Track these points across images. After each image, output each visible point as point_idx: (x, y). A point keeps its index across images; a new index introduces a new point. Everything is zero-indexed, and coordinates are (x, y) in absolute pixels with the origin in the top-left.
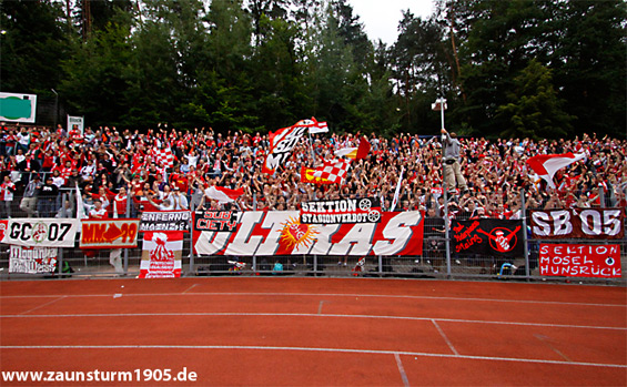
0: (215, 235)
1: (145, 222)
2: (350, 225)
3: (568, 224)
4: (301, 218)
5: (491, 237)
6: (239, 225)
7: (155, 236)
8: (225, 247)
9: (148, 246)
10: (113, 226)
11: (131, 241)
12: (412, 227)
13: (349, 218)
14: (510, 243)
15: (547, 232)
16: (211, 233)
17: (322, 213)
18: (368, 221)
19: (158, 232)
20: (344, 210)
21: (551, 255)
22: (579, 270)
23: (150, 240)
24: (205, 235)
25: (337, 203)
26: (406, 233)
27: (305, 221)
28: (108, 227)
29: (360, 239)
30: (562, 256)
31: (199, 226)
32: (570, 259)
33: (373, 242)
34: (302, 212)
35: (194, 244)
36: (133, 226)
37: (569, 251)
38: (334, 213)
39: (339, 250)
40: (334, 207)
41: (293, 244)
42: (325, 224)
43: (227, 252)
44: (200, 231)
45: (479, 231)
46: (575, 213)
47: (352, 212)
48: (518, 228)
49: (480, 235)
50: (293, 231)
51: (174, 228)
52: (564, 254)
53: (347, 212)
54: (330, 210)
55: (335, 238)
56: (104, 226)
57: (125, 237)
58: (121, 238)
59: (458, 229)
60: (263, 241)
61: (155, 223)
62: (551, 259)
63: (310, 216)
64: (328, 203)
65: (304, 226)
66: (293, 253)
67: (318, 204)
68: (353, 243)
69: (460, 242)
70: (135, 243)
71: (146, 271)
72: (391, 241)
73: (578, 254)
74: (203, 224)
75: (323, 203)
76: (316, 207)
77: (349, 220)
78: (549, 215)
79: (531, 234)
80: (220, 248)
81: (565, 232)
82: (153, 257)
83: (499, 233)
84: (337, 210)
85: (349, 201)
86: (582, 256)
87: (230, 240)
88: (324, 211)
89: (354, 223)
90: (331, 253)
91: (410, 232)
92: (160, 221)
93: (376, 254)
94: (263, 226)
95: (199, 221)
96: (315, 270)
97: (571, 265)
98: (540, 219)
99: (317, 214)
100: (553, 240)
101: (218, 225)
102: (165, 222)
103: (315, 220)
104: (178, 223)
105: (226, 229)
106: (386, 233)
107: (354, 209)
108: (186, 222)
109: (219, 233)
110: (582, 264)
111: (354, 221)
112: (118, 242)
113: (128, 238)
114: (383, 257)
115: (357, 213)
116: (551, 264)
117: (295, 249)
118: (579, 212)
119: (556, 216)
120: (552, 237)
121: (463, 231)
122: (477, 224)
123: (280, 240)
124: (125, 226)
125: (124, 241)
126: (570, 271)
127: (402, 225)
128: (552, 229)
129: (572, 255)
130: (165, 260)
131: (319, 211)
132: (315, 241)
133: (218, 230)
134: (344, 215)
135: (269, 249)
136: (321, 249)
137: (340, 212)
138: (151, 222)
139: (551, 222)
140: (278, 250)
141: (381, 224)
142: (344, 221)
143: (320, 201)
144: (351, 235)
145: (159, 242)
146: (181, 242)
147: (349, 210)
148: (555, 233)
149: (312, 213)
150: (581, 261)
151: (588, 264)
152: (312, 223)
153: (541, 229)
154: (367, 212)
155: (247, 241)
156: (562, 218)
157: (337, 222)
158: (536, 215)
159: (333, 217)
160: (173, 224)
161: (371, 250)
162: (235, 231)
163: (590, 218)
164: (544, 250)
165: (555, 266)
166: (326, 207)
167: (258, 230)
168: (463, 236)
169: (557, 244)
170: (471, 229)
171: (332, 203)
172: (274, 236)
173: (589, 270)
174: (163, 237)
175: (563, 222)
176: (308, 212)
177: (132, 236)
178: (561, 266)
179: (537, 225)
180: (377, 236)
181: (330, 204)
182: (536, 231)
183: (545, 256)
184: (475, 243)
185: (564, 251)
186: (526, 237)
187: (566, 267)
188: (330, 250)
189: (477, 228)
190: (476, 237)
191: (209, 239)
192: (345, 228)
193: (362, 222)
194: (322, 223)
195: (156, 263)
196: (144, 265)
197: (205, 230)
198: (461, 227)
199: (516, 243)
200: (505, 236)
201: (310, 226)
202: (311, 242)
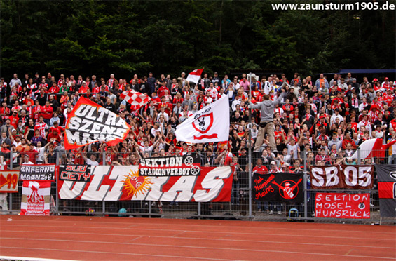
0: (74, 184)
1: (24, 173)
2: (178, 177)
3: (336, 178)
4: (140, 171)
5: (281, 187)
6: (92, 176)
7: (31, 184)
8: (82, 194)
9: (26, 191)
10: (1, 176)
11: (14, 187)
12: (224, 179)
13: (176, 171)
14: (294, 192)
15: (321, 183)
16: (71, 183)
17: (155, 168)
18: (190, 174)
19: (33, 181)
20: (173, 165)
21: (323, 201)
22: (341, 213)
23: (27, 187)
24: (67, 184)
25: (167, 159)
26: (220, 184)
27: (142, 174)
29: (184, 190)
30: (330, 203)
31: (62, 177)
32: (336, 205)
33: (194, 191)
34: (141, 167)
35: (59, 191)
36: (15, 176)
37: (335, 199)
38: (164, 167)
39: (168, 197)
40: (165, 163)
41: (133, 192)
42: (158, 176)
43: (83, 198)
44: (63, 181)
45: (274, 183)
46: (341, 169)
47: (178, 167)
49: (273, 186)
50: (133, 182)
51: (44, 178)
52: (332, 201)
53: (174, 167)
54: (162, 165)
55: (165, 188)
57: (9, 184)
58: (7, 185)
59: (258, 181)
60: (110, 189)
61: (31, 174)
62: (323, 204)
63: (146, 169)
64: (160, 160)
65: (141, 177)
66: (132, 199)
67: (153, 160)
68: (178, 192)
69: (258, 191)
70: (16, 189)
71: (25, 211)
72: (208, 190)
73: (341, 201)
74: (65, 175)
75: (156, 160)
76: (151, 162)
77: (176, 173)
78: (324, 170)
79: (310, 185)
80: (78, 194)
81: (333, 183)
82: (30, 200)
83: (288, 184)
84: (167, 165)
85: (177, 158)
86: (344, 202)
87: (85, 188)
88: (157, 166)
89: (180, 176)
90: (161, 200)
91: (222, 183)
92: (34, 173)
93: (196, 200)
94: (110, 178)
95: (62, 173)
96: (150, 213)
97: (337, 209)
98: (317, 173)
99: (151, 168)
100: (326, 190)
101: (76, 176)
102: (38, 174)
103: (150, 172)
104: (47, 174)
105: (82, 180)
106: (205, 184)
107: (180, 165)
108: (53, 174)
109: (77, 183)
110: (344, 209)
111: (180, 174)
112: (5, 188)
113: (12, 185)
114: (201, 203)
115: (182, 167)
116: (323, 209)
117: (134, 197)
118: (344, 168)
119: (328, 170)
120: (324, 187)
121: (262, 183)
122: (273, 177)
123: (123, 189)
124: (9, 176)
125: (9, 187)
126: (336, 214)
127: (217, 178)
128: (325, 180)
129: (338, 202)
130: (38, 203)
131: (153, 166)
132: (150, 190)
133: (76, 181)
134: (172, 169)
135: (115, 195)
136: (155, 196)
137: (170, 167)
138: (27, 173)
139: (324, 176)
140: (122, 196)
141: (201, 177)
142: (172, 174)
143: (155, 158)
144: (178, 185)
145: (34, 188)
146: (49, 189)
147: (177, 165)
148: (327, 185)
149: (148, 167)
150: (343, 206)
151: (348, 209)
152: (148, 175)
153: (317, 181)
154: (189, 167)
155: (98, 189)
156: (332, 172)
157: (166, 175)
158: (314, 170)
159: (164, 171)
160: (43, 175)
161: (192, 198)
162: (89, 181)
163: (351, 172)
164: (319, 198)
165: (326, 210)
166: (159, 163)
167: (108, 181)
168: (261, 187)
169: (328, 192)
170: (268, 181)
171: (164, 160)
172: (118, 186)
173: (348, 214)
174: (37, 185)
175: (332, 176)
176: (145, 167)
177: (15, 184)
178: (330, 210)
179: (315, 178)
180: (197, 186)
181: (162, 160)
182: (314, 182)
183: (320, 202)
184: (269, 192)
185: (332, 198)
186: (305, 187)
187: (333, 210)
188: (161, 197)
189: (273, 180)
190: (270, 187)
191: (70, 187)
192: (173, 179)
193: (186, 175)
194: (155, 176)
195: (32, 205)
196: (24, 206)
197: (66, 180)
198: (261, 179)
199: (298, 192)
200: (290, 187)
201: (147, 178)
202: (147, 190)
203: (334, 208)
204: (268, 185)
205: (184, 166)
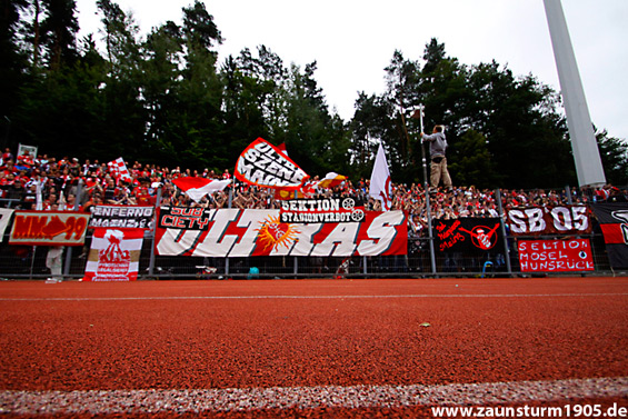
0: (182, 234)
1: (98, 217)
2: (335, 224)
3: (542, 221)
4: (281, 217)
5: (473, 234)
6: (212, 223)
7: (109, 233)
8: (194, 247)
9: (99, 244)
10: (56, 220)
11: (77, 238)
12: (396, 227)
13: (332, 217)
14: (491, 240)
15: (524, 229)
16: (178, 231)
17: (304, 212)
18: (351, 220)
19: (113, 228)
20: (327, 209)
21: (529, 251)
22: (556, 265)
23: (102, 237)
24: (172, 233)
25: (319, 201)
26: (391, 233)
27: (285, 219)
28: (49, 220)
29: (343, 241)
30: (539, 252)
31: (164, 223)
32: (547, 255)
33: (357, 241)
34: (282, 211)
35: (157, 242)
36: (82, 220)
37: (545, 247)
38: (316, 212)
39: (322, 251)
40: (316, 206)
41: (271, 244)
42: (306, 223)
43: (196, 253)
44: (165, 228)
45: (462, 229)
46: (547, 211)
47: (335, 212)
48: (497, 226)
49: (462, 233)
50: (271, 231)
51: (132, 224)
52: (541, 250)
53: (329, 211)
54: (312, 209)
55: (318, 238)
56: (44, 219)
57: (69, 232)
58: (65, 234)
59: (441, 228)
60: (237, 241)
61: (110, 218)
62: (529, 255)
63: (291, 214)
64: (309, 202)
65: (284, 225)
66: (271, 254)
67: (300, 202)
68: (336, 244)
69: (443, 240)
70: (81, 240)
71: (93, 274)
72: (376, 241)
73: (553, 250)
74: (169, 221)
75: (305, 202)
76: (297, 205)
77: (332, 219)
78: (525, 213)
79: (508, 230)
80: (188, 247)
81: (540, 229)
82: (103, 259)
83: (480, 231)
84: (319, 209)
85: (332, 201)
86: (557, 251)
87: (200, 240)
88: (306, 209)
89: (337, 223)
90: (312, 254)
91: (395, 231)
92: (116, 217)
93: (361, 254)
94: (238, 225)
95: (164, 218)
96: (295, 273)
97: (549, 261)
98: (516, 217)
99: (298, 213)
100: (529, 237)
101: (187, 222)
102: (123, 218)
103: (295, 219)
104: (138, 219)
105: (196, 227)
106: (372, 232)
107: (337, 208)
108: (148, 219)
109: (187, 231)
110: (558, 259)
111: (337, 220)
112: (60, 238)
113: (74, 234)
114: (368, 257)
115: (340, 212)
116: (530, 261)
117: (274, 250)
118: (550, 210)
119: (530, 213)
120: (528, 233)
121: (446, 229)
122: (459, 223)
123: (257, 240)
124: (71, 220)
125: (68, 237)
126: (548, 266)
127: (386, 225)
128: (528, 225)
129: (548, 251)
130: (117, 261)
131: (300, 209)
132: (296, 242)
133: (187, 228)
134: (327, 215)
135: (244, 249)
136: (303, 249)
137: (323, 211)
138: (104, 218)
139: (526, 220)
140: (255, 251)
141: (365, 224)
142: (327, 220)
143: (303, 199)
144: (335, 234)
145: (113, 240)
146: (141, 240)
147: (332, 209)
148: (531, 230)
149: (293, 212)
150: (557, 255)
151: (563, 259)
152: (293, 222)
153: (518, 226)
154: (350, 211)
155: (219, 241)
156: (536, 215)
157: (319, 221)
158: (512, 213)
159: (315, 216)
160: (132, 221)
161: (355, 250)
162: (206, 229)
163: (560, 214)
164: (522, 246)
165: (534, 262)
166: (308, 206)
167: (233, 229)
168: (447, 234)
169: (533, 240)
170: (453, 228)
171: (314, 202)
172: (250, 235)
173: (565, 265)
174: (119, 234)
175: (537, 219)
176: (289, 211)
177: (79, 233)
178: (539, 261)
179: (514, 223)
180: (361, 235)
181: (312, 203)
182: (513, 227)
183: (524, 252)
184: (459, 241)
185: (540, 247)
186: (505, 234)
187: (543, 262)
188: (312, 251)
189: (459, 226)
190: (458, 236)
191: (175, 237)
192: (328, 227)
193: (345, 221)
194: (304, 222)
195: (107, 265)
196: (91, 267)
197: (171, 228)
198: (443, 226)
199: (497, 240)
200: (485, 233)
201: (291, 225)
202: (292, 241)
203: (544, 258)
204: (455, 232)
205: (342, 210)
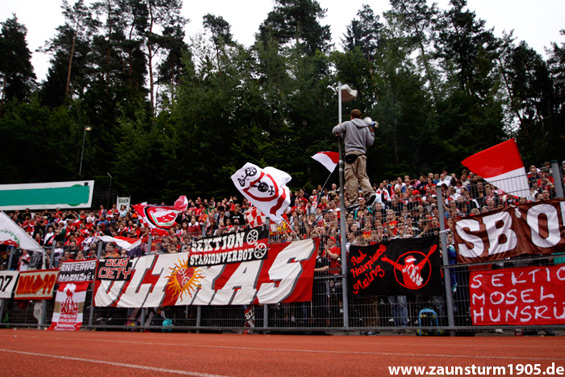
0: (112, 284)
1: (62, 273)
2: (235, 265)
3: (510, 234)
4: (189, 260)
5: (397, 266)
6: (133, 272)
7: (67, 287)
8: (118, 299)
9: (61, 297)
10: (39, 277)
11: (49, 292)
12: (302, 262)
13: (235, 256)
15: (478, 250)
16: (109, 282)
17: (208, 253)
18: (254, 259)
19: (70, 282)
20: (230, 247)
21: (487, 289)
22: (533, 312)
23: (62, 291)
24: (105, 284)
25: (225, 238)
26: (296, 270)
27: (192, 263)
28: (35, 278)
29: (243, 287)
30: (504, 290)
31: (101, 276)
32: (518, 295)
33: (257, 286)
34: (191, 253)
36: (53, 276)
37: (514, 280)
38: (220, 251)
39: (222, 298)
40: (221, 243)
41: (178, 293)
42: (210, 265)
43: (120, 304)
44: (100, 280)
46: (518, 214)
47: (238, 249)
50: (179, 277)
51: (83, 278)
52: (507, 286)
53: (233, 249)
54: (217, 248)
55: (219, 283)
56: (33, 277)
57: (45, 288)
58: (42, 290)
59: (358, 260)
60: (151, 290)
61: (70, 273)
62: (487, 296)
63: (197, 257)
64: (215, 240)
65: (190, 268)
66: (177, 304)
67: (206, 241)
68: (236, 289)
69: (357, 278)
70: (51, 295)
71: (55, 324)
72: (277, 283)
74: (103, 272)
75: (211, 240)
76: (203, 244)
77: (235, 259)
78: (481, 223)
80: (114, 298)
81: (505, 248)
82: (63, 310)
83: (411, 260)
84: (224, 248)
85: (238, 235)
86: (536, 287)
87: (123, 291)
88: (211, 249)
89: (240, 262)
90: (213, 303)
91: (299, 269)
92: (74, 272)
93: (261, 301)
94: (153, 273)
95: (101, 270)
96: (198, 326)
97: (520, 304)
98: (467, 231)
99: (203, 253)
100: (487, 263)
101: (116, 273)
102: (77, 273)
103: (201, 260)
104: (86, 272)
105: (121, 278)
106: (273, 274)
107: (241, 245)
108: (92, 272)
109: (116, 282)
111: (240, 259)
112: (39, 294)
113: (47, 289)
114: (269, 306)
115: (243, 249)
116: (488, 306)
117: (179, 300)
118: (525, 212)
119: (490, 222)
120: (486, 258)
121: (364, 262)
122: (384, 249)
123: (166, 289)
124: (47, 276)
125: (44, 292)
126: (520, 316)
127: (292, 261)
128: (487, 243)
129: (520, 287)
130: (71, 313)
131: (206, 250)
132: (199, 288)
133: (115, 279)
134: (230, 253)
135: (155, 301)
136: (203, 299)
137: (227, 250)
138: (66, 273)
139: (483, 235)
140: (164, 300)
141: (268, 260)
142: (229, 260)
143: (208, 238)
144: (237, 278)
145: (69, 293)
146: (84, 293)
147: (236, 246)
148: (490, 251)
149: (201, 253)
150: (535, 296)
151: (548, 302)
152: (199, 266)
153: (470, 246)
154: (253, 246)
155: (137, 291)
156: (499, 224)
157: (221, 263)
158: (461, 224)
159: (218, 256)
160: (82, 275)
161: (255, 297)
162: (129, 279)
163: (542, 218)
164: (476, 282)
165: (494, 308)
166: (213, 245)
167: (150, 278)
168: (363, 269)
169: (496, 268)
170: (375, 258)
171: (219, 239)
172: (162, 283)
173: (550, 313)
174: (73, 288)
175: (500, 231)
176: (197, 253)
177: (50, 288)
178: (504, 307)
179: (463, 242)
180: (263, 278)
182: (463, 251)
183: (479, 292)
184: (377, 278)
185: (506, 280)
186: (446, 262)
187: (511, 308)
188: (213, 298)
190: (379, 268)
191: (106, 288)
192: (230, 267)
193: (247, 260)
194: (207, 265)
195: (65, 316)
196: (56, 317)
197: (104, 279)
198: (363, 256)
200: (415, 263)
201: (197, 269)
202: (195, 288)
203: (513, 301)
204: (376, 263)
205: (246, 246)
